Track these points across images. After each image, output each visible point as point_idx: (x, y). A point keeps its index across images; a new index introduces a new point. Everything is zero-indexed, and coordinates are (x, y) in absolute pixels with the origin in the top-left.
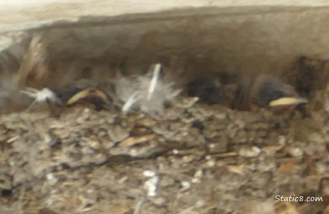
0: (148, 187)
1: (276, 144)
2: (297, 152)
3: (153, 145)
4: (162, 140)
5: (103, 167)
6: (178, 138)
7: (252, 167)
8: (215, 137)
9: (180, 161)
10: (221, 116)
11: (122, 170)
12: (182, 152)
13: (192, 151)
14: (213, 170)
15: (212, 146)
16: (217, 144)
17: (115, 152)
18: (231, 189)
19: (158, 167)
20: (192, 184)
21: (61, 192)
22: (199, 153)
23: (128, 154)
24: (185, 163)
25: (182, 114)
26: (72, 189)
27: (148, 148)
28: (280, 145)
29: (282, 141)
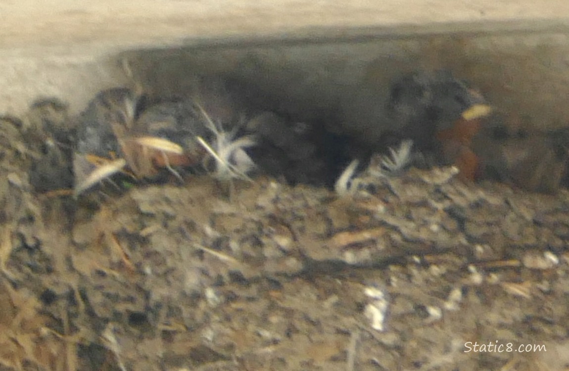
0: (372, 315)
3: (381, 246)
4: (396, 237)
5: (298, 280)
6: (423, 235)
7: (545, 286)
8: (485, 235)
9: (425, 273)
10: (494, 201)
11: (329, 286)
12: (428, 258)
13: (448, 257)
14: (480, 290)
15: (479, 249)
16: (487, 247)
17: (318, 254)
18: (509, 321)
19: (388, 283)
20: (443, 311)
21: (228, 319)
22: (457, 261)
23: (340, 258)
24: (433, 276)
25: (430, 193)
26: (247, 315)
27: (374, 250)
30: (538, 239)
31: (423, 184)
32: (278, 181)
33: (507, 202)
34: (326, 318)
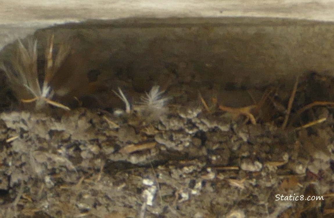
0: (146, 196)
1: (280, 159)
3: (154, 153)
4: (163, 149)
6: (180, 148)
7: (254, 182)
8: (217, 149)
9: (180, 172)
10: (224, 128)
11: (121, 177)
12: (182, 162)
13: (194, 162)
14: (213, 183)
15: (214, 158)
16: (219, 157)
17: (115, 158)
19: (158, 176)
20: (190, 195)
21: (58, 195)
22: (200, 164)
23: (128, 160)
24: (185, 173)
25: (184, 125)
26: (69, 193)
27: (149, 156)
28: (283, 161)
29: (286, 157)
30: (251, 152)
31: (181, 118)
34: (118, 197)
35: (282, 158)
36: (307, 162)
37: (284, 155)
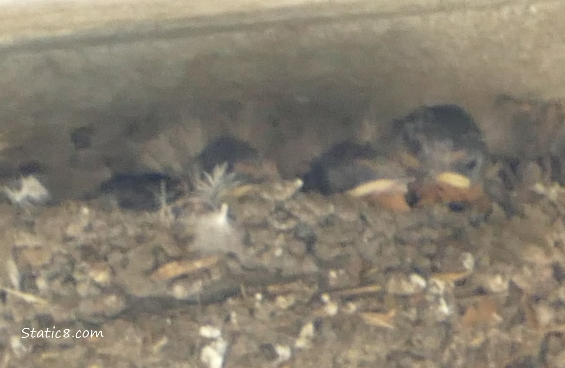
0: (209, 358)
1: (457, 268)
2: (497, 284)
3: (216, 277)
4: (232, 264)
5: (120, 322)
6: (266, 261)
7: (412, 314)
8: (338, 258)
9: (270, 307)
10: (348, 216)
11: (158, 326)
12: (271, 289)
13: (295, 286)
14: (336, 323)
15: (333, 274)
16: (342, 272)
17: (142, 290)
18: (372, 358)
19: (228, 319)
20: (293, 350)
22: (307, 289)
23: (169, 293)
24: (280, 309)
25: (271, 213)
26: (60, 366)
27: (208, 281)
28: (465, 270)
29: (468, 262)
30: (402, 259)
31: (263, 201)
32: (89, 206)
33: (363, 218)
35: (461, 264)
36: (510, 269)
37: (465, 258)
